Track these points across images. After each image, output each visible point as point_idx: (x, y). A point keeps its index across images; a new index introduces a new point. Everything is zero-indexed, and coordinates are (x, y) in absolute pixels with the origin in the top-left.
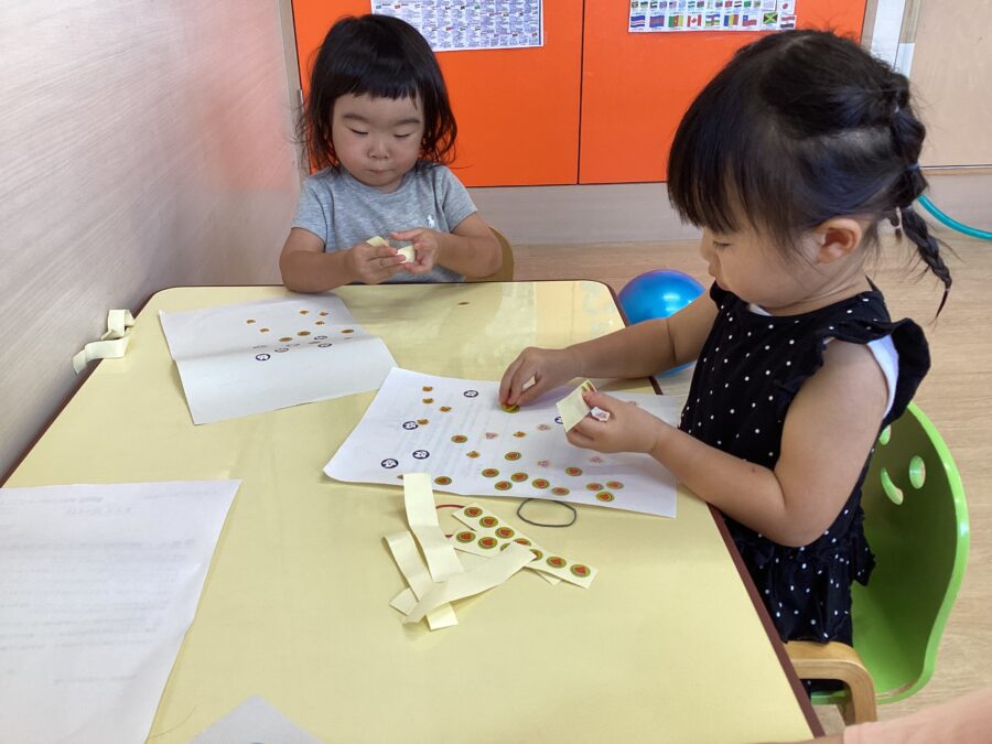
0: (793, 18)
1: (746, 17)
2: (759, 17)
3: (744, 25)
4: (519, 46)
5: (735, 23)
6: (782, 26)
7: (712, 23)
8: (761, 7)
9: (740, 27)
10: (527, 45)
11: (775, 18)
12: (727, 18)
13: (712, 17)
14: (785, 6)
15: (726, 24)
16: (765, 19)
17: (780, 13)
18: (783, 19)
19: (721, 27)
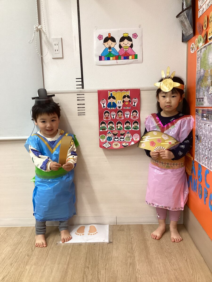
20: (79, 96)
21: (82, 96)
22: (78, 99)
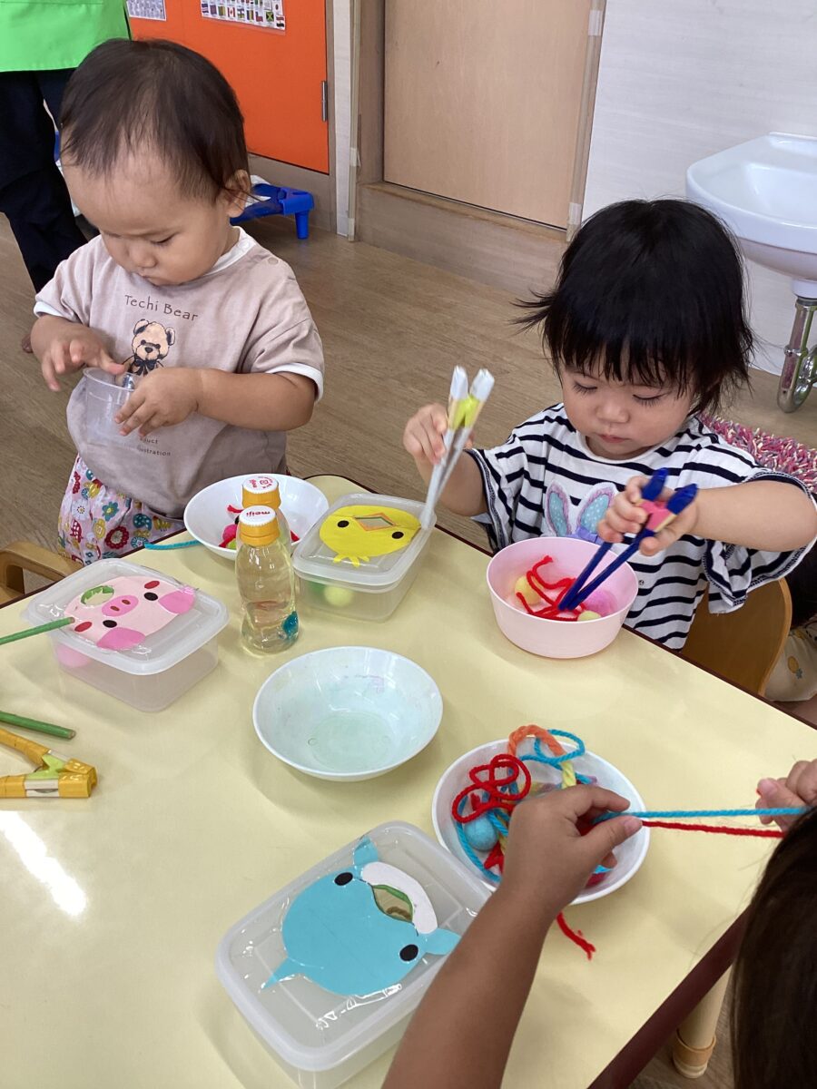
0: (282, 19)
1: (257, 13)
2: (263, 14)
3: (257, 20)
4: (155, 18)
5: (253, 18)
6: (278, 25)
7: (241, 16)
8: (264, 6)
9: (255, 22)
10: (159, 19)
11: (272, 16)
12: (248, 12)
13: (240, 11)
14: (277, 7)
15: (248, 18)
16: (267, 17)
17: (275, 11)
18: (278, 19)
19: (247, 21)
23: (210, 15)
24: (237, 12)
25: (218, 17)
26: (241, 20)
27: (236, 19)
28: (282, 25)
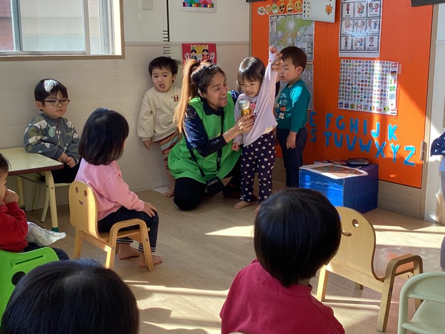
0: (395, 110)
1: (377, 108)
2: (382, 108)
3: (377, 111)
5: (374, 110)
6: (392, 113)
7: (366, 108)
8: (383, 104)
11: (388, 109)
12: (371, 107)
13: (366, 106)
14: (392, 105)
16: (384, 109)
17: (390, 107)
18: (392, 110)
19: (369, 111)
20: (165, 49)
21: (168, 49)
22: (165, 52)
23: (344, 108)
24: (363, 107)
25: (349, 109)
26: (366, 111)
27: (362, 110)
28: (395, 113)
